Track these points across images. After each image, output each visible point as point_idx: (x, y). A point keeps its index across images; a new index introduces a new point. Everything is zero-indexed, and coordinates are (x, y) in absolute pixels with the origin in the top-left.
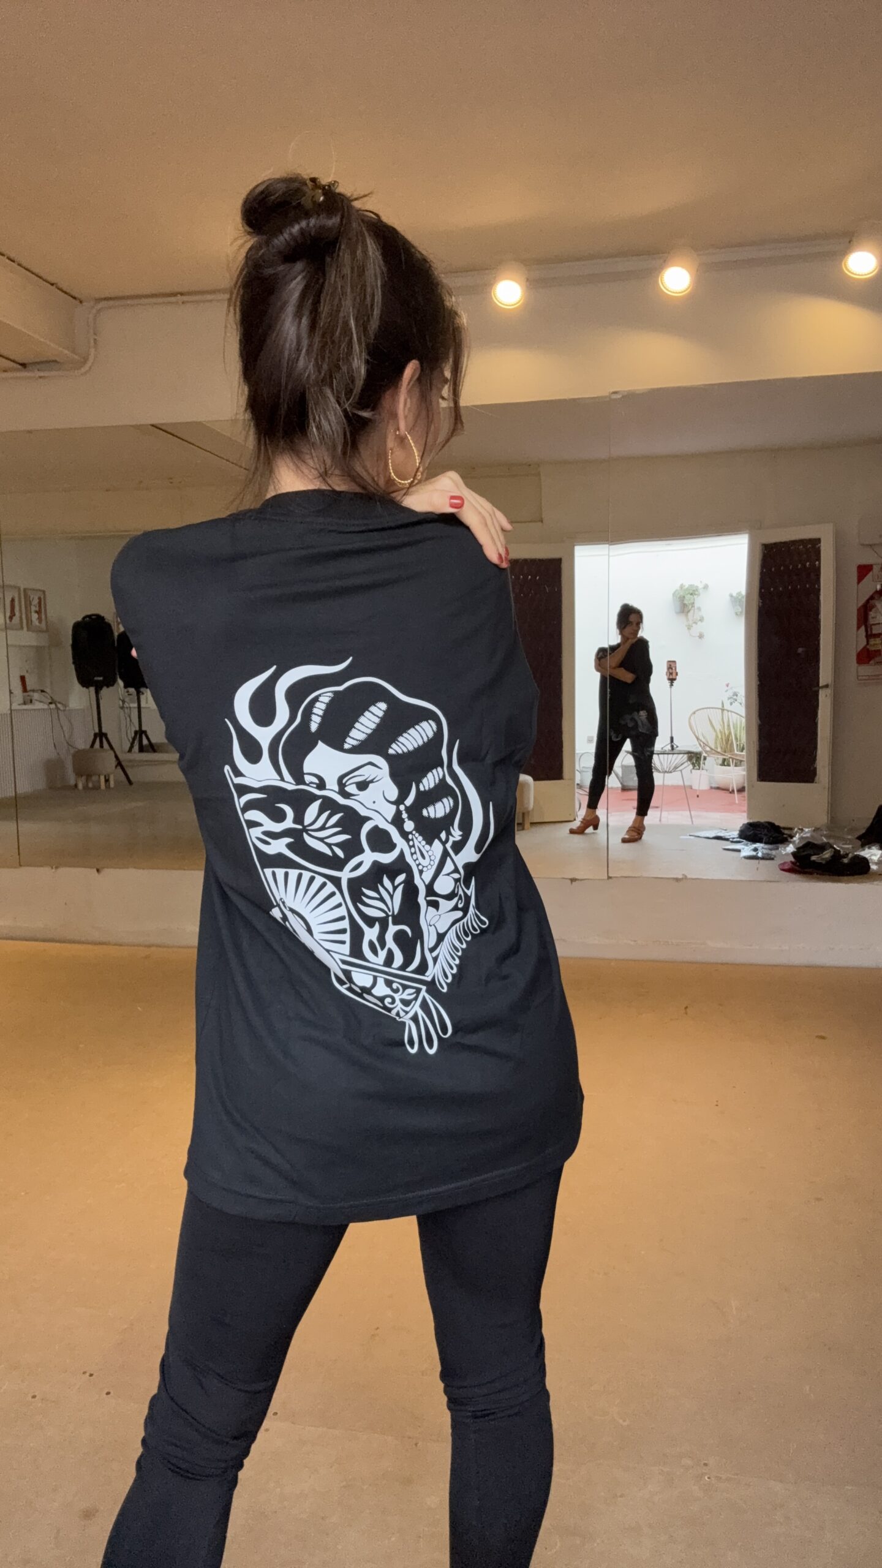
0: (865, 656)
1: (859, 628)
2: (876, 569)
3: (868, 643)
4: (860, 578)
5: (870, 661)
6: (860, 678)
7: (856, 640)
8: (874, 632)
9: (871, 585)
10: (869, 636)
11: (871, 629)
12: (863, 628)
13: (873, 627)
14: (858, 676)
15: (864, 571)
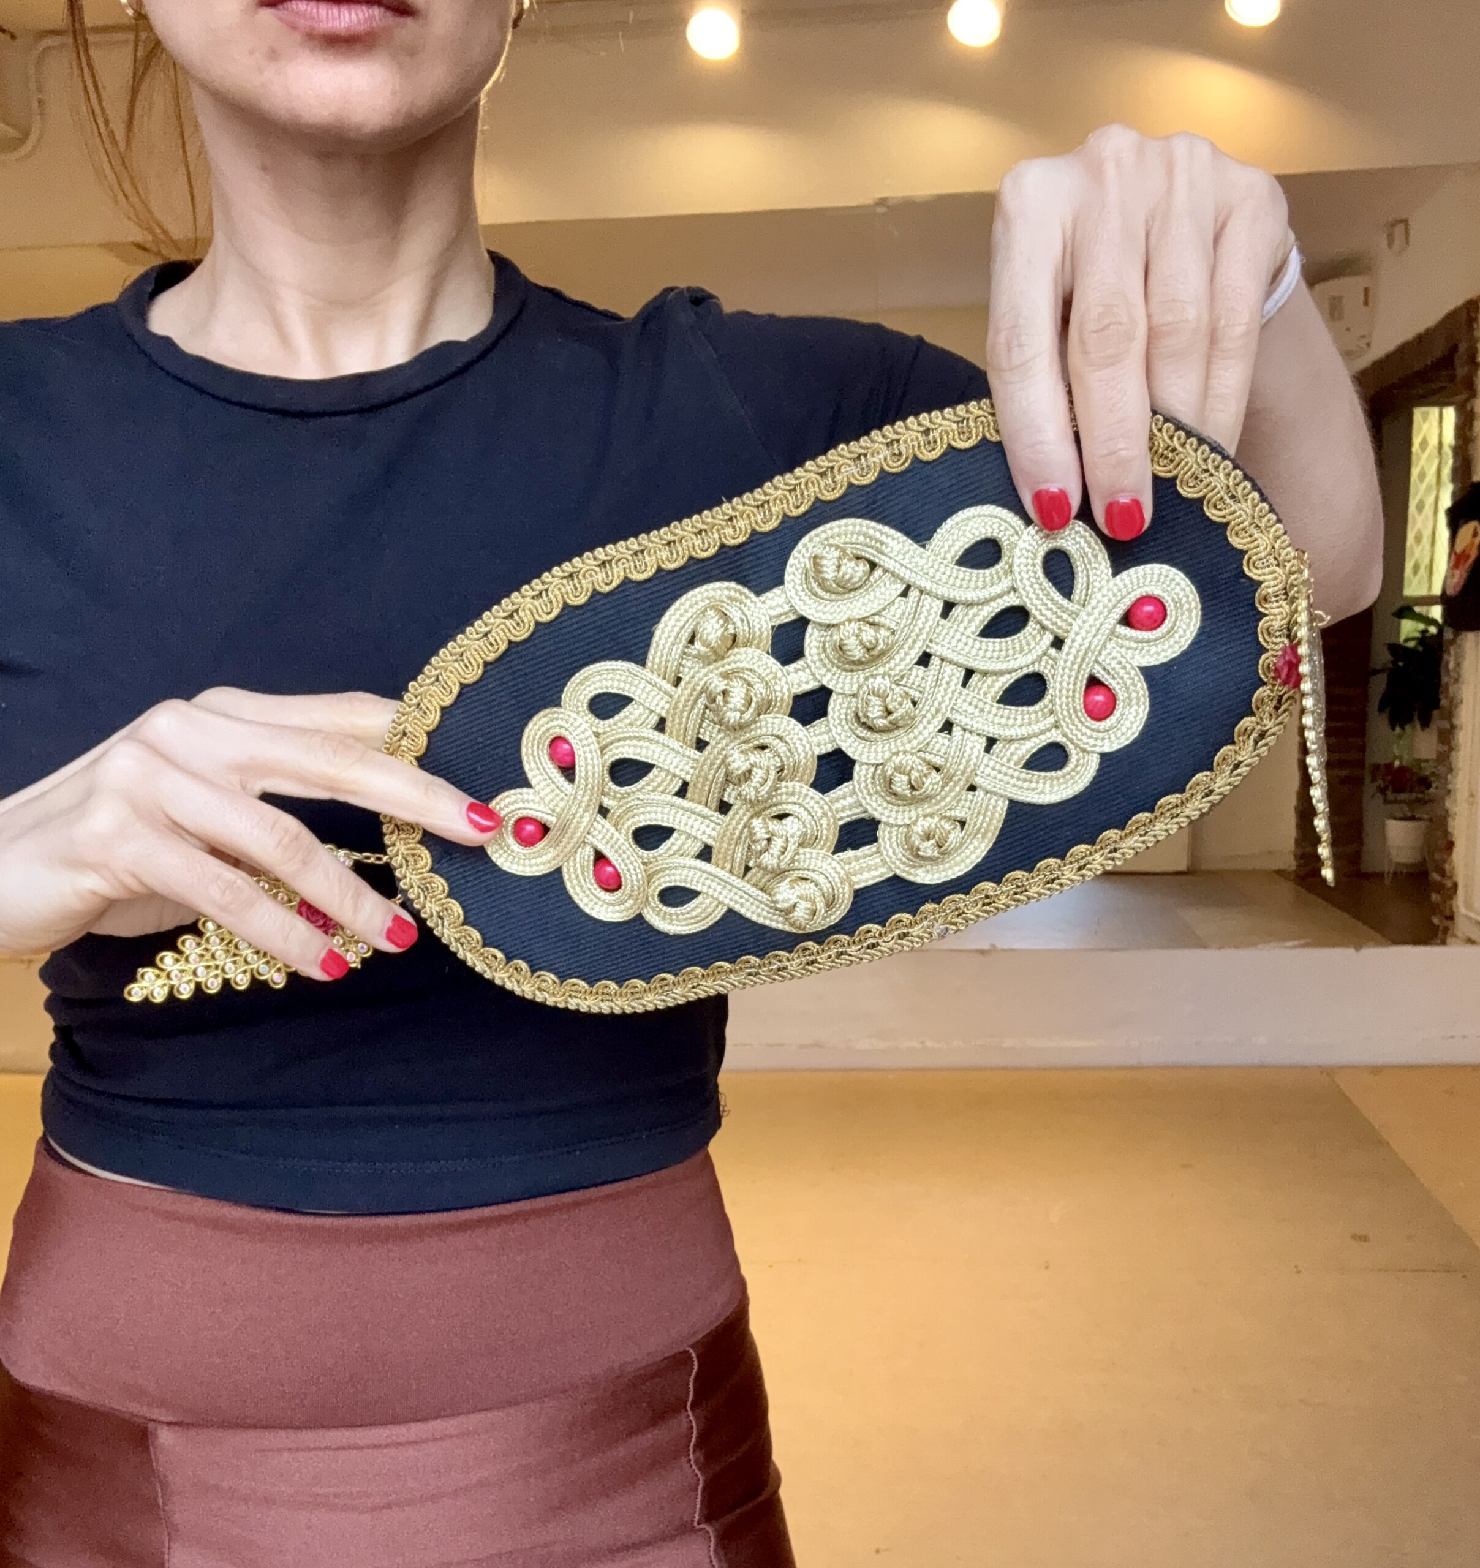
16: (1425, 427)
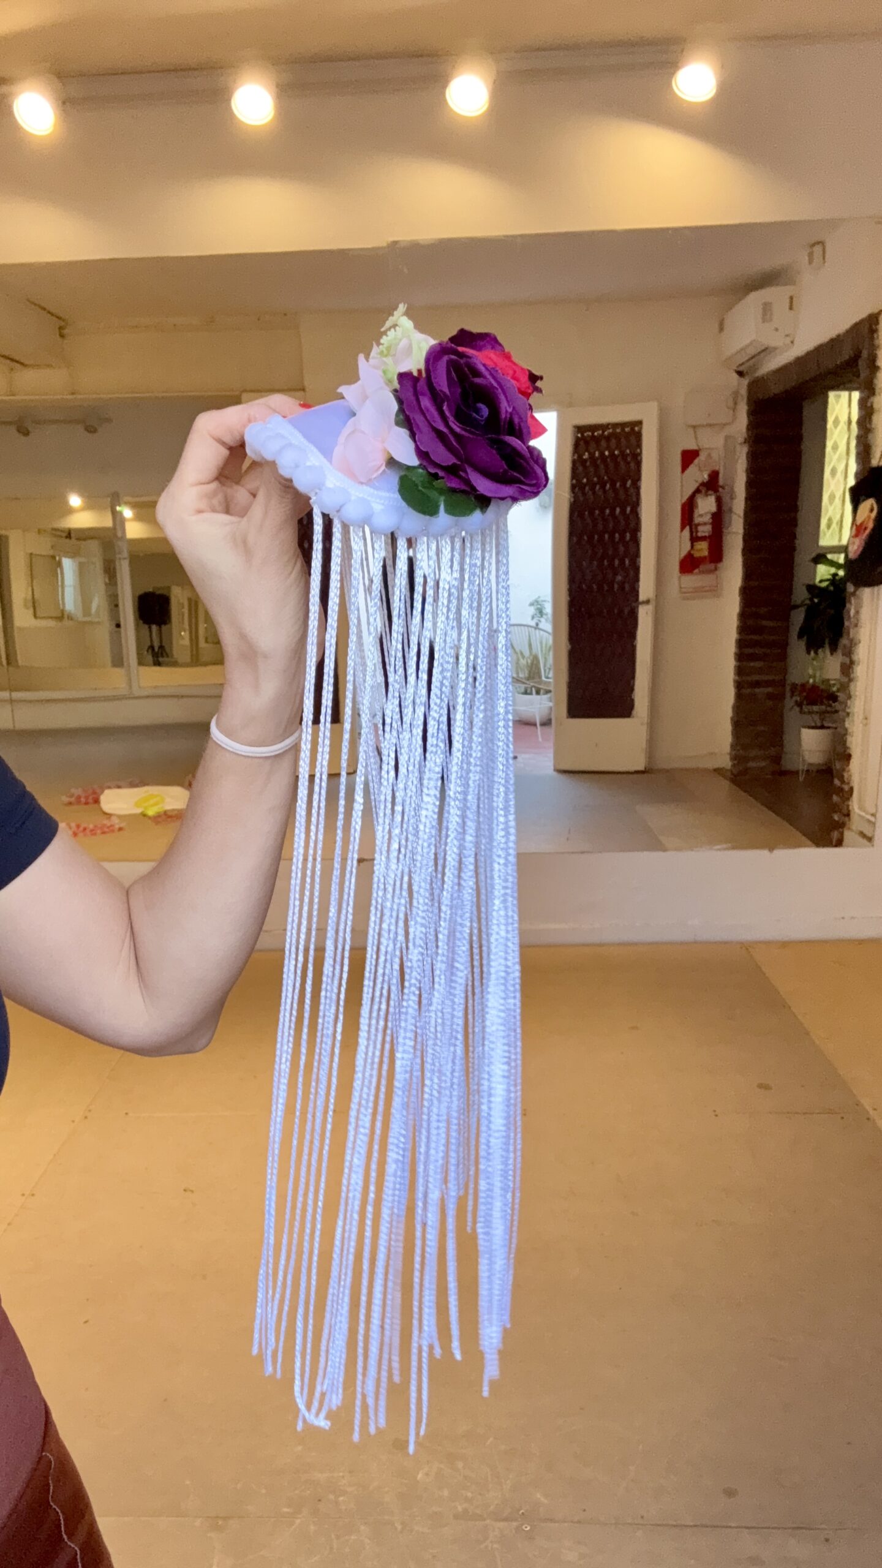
0: (689, 564)
1: (683, 528)
2: (702, 457)
3: (692, 546)
4: (685, 467)
5: (694, 569)
6: (684, 590)
7: (680, 544)
8: (700, 534)
9: (697, 474)
10: (694, 539)
11: (697, 532)
12: (688, 528)
13: (700, 528)
14: (681, 588)
15: (689, 457)
16: (838, 407)
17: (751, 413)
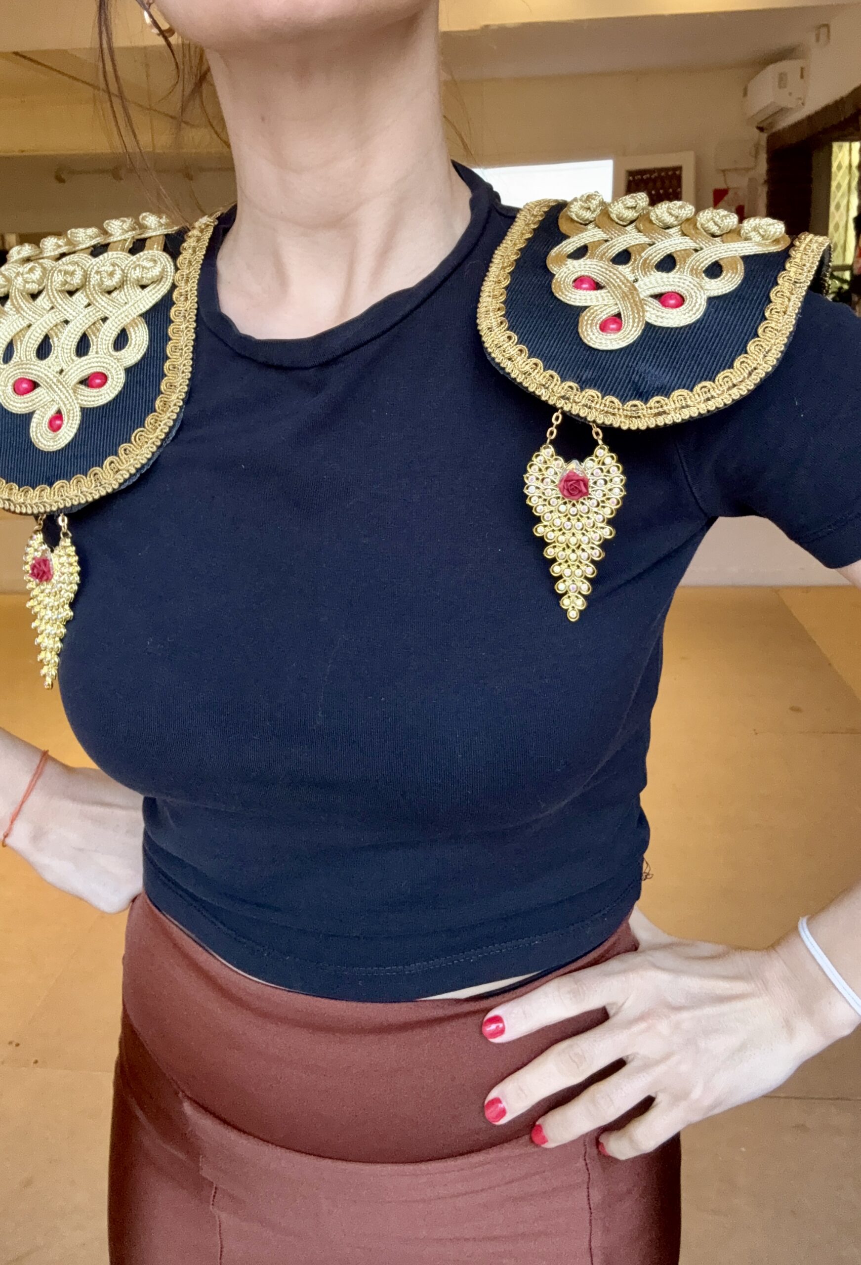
2: (731, 194)
4: (716, 203)
15: (720, 195)
16: (840, 155)
17: (770, 161)
